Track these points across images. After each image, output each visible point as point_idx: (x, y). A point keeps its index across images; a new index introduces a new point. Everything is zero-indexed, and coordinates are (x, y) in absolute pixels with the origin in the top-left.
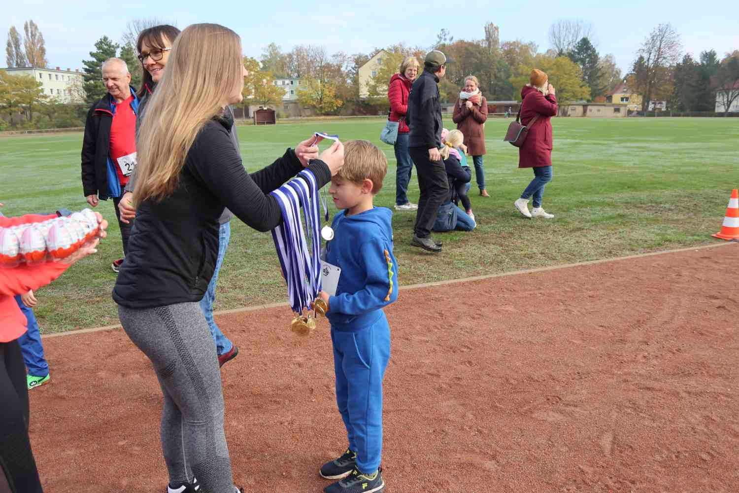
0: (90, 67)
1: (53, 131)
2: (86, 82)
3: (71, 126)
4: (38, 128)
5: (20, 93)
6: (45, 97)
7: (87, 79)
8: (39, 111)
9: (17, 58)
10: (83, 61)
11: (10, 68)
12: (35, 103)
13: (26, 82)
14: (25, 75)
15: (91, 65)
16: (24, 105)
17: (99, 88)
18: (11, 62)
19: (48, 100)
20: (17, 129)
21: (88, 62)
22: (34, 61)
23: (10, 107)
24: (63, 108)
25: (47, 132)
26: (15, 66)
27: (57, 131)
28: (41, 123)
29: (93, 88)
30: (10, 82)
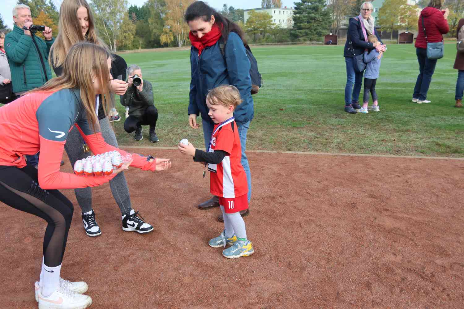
0: (297, 6)
1: (275, 45)
2: (294, 15)
3: (285, 41)
4: (267, 42)
5: (260, 22)
6: (273, 24)
7: (295, 13)
8: (269, 32)
9: (267, 2)
10: (294, 3)
11: (263, 8)
12: (268, 28)
13: (264, 16)
14: (264, 12)
15: (298, 5)
16: (261, 29)
17: (301, 19)
18: (264, 4)
19: (274, 26)
20: (256, 43)
21: (297, 3)
22: (275, 3)
23: (255, 30)
24: (282, 30)
25: (271, 45)
26: (265, 7)
27: (277, 45)
28: (269, 40)
29: (297, 19)
30: (256, 16)
